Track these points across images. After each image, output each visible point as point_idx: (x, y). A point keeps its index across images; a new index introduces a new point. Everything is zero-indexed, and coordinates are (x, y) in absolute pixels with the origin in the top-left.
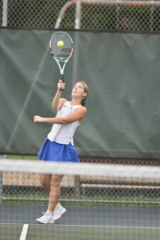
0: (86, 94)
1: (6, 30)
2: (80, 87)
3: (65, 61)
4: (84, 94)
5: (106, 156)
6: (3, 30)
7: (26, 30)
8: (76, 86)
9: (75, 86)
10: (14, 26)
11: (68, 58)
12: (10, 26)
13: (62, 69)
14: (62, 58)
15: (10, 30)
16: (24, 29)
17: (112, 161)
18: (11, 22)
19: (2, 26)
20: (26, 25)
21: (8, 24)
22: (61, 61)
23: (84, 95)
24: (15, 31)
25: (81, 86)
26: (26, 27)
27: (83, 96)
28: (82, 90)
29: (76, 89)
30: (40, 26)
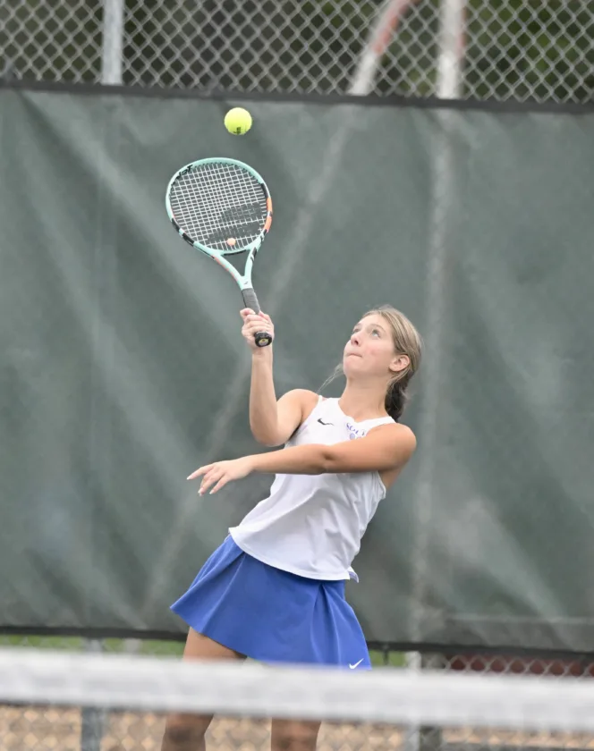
0: (405, 362)
1: (117, 100)
2: (375, 332)
3: (246, 248)
4: (395, 360)
5: (547, 644)
6: (106, 100)
7: (204, 98)
8: (357, 330)
9: (356, 328)
10: (153, 84)
11: (259, 233)
12: (133, 83)
13: (242, 273)
14: (231, 241)
15: (137, 100)
16: (195, 95)
17: (571, 665)
18: (138, 65)
19: (99, 84)
20: (205, 80)
21: (127, 76)
22: (228, 252)
23: (396, 368)
24: (156, 103)
25: (378, 329)
26: (201, 86)
27: (391, 371)
28: (387, 344)
29: (357, 342)
30: (265, 83)
